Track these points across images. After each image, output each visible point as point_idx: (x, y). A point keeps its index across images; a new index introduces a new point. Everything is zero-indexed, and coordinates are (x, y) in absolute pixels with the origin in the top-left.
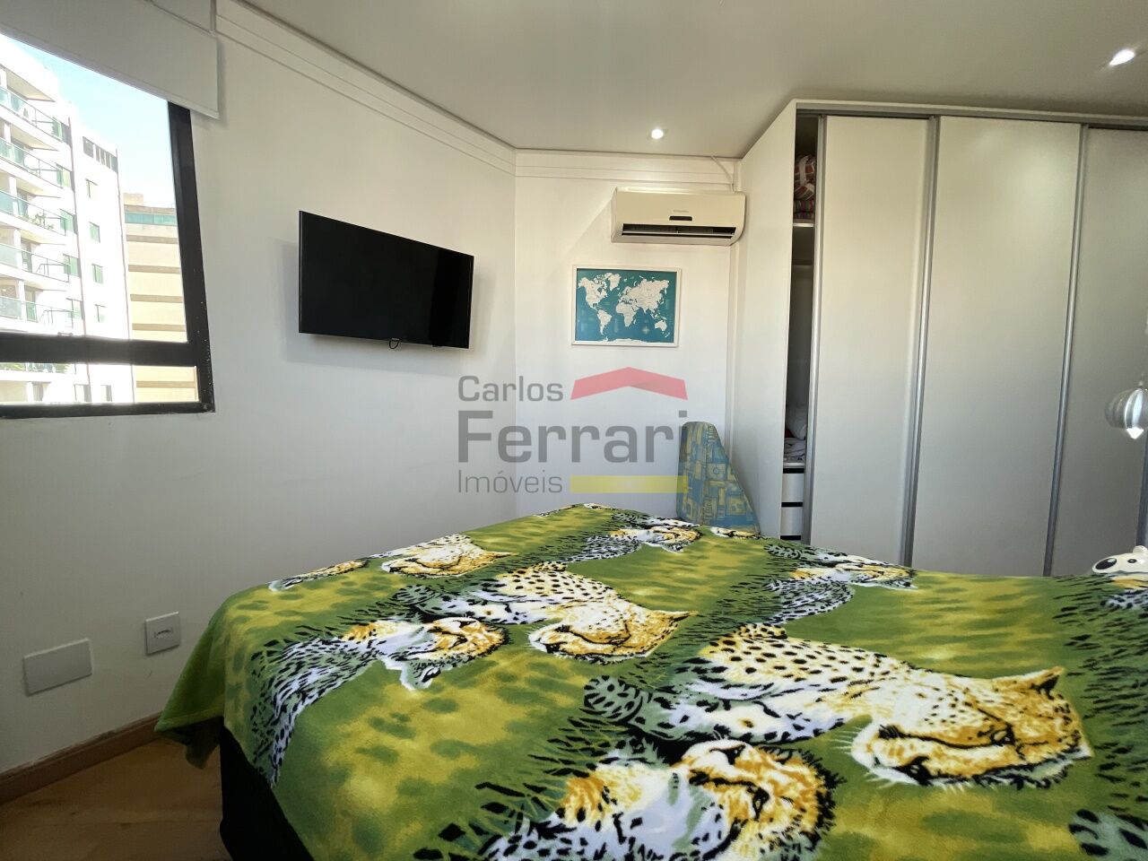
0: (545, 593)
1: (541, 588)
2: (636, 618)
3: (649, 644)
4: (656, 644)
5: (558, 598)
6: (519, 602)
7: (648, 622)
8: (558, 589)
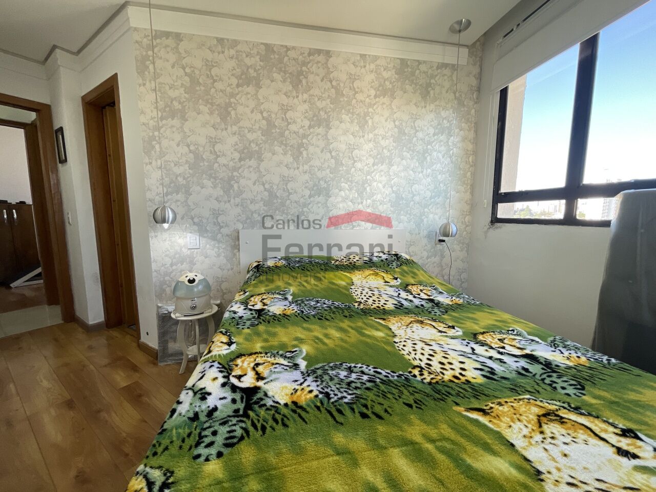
0: (442, 353)
1: (444, 357)
2: (525, 431)
3: (521, 403)
4: (515, 400)
5: (436, 347)
6: (465, 352)
7: (514, 422)
8: (431, 353)
